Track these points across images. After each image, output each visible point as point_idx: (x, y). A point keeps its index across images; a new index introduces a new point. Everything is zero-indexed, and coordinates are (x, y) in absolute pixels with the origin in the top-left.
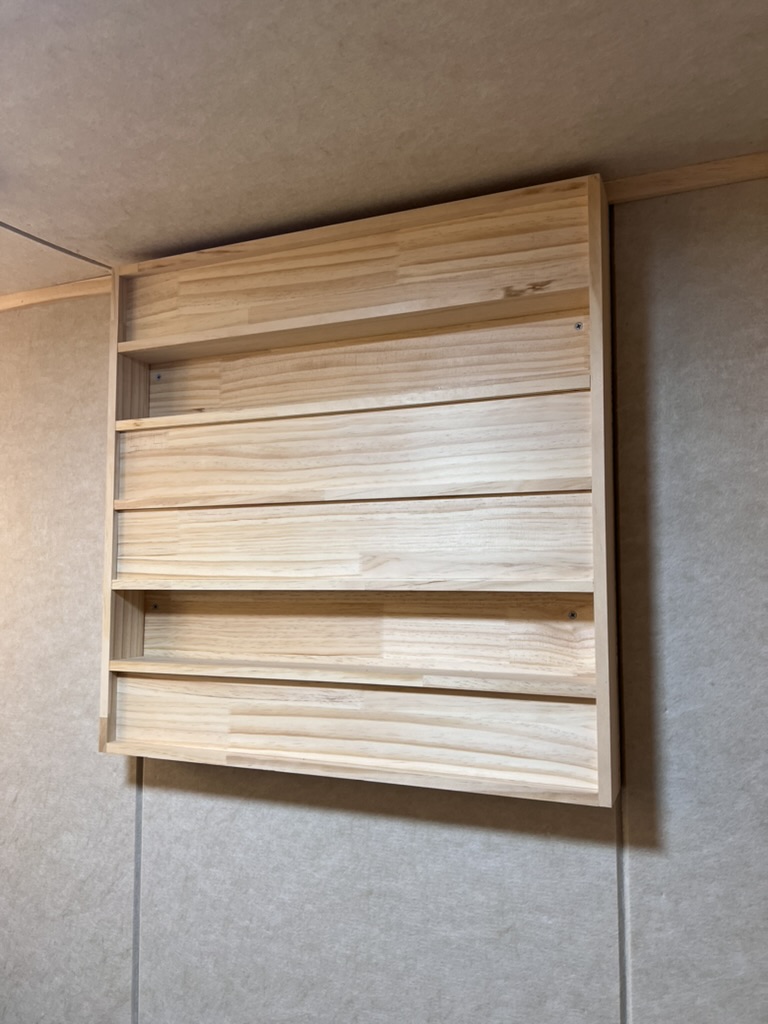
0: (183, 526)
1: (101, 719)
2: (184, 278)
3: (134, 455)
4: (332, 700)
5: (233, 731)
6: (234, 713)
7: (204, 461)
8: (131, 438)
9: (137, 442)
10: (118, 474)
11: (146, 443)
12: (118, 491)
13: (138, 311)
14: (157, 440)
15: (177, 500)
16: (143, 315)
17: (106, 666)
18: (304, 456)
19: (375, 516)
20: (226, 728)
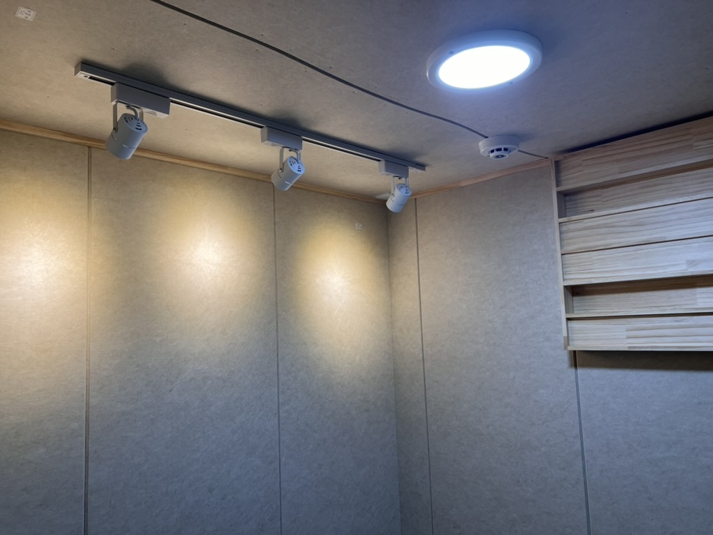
0: (594, 258)
1: (564, 337)
2: (584, 158)
3: (567, 232)
4: (677, 321)
5: (628, 338)
6: (627, 330)
7: (602, 231)
8: (565, 225)
9: (569, 226)
10: (561, 240)
11: (573, 226)
12: (562, 246)
13: (562, 174)
14: (578, 224)
15: (592, 247)
16: (565, 175)
17: (564, 316)
18: (652, 224)
19: (692, 245)
20: (625, 337)
